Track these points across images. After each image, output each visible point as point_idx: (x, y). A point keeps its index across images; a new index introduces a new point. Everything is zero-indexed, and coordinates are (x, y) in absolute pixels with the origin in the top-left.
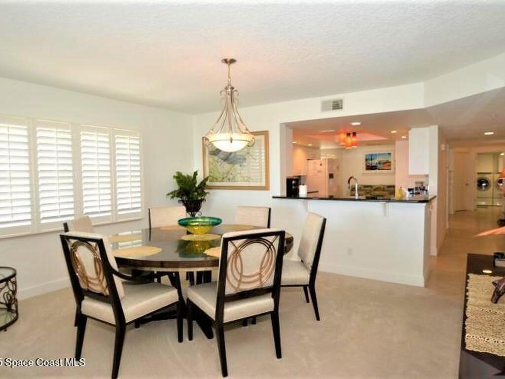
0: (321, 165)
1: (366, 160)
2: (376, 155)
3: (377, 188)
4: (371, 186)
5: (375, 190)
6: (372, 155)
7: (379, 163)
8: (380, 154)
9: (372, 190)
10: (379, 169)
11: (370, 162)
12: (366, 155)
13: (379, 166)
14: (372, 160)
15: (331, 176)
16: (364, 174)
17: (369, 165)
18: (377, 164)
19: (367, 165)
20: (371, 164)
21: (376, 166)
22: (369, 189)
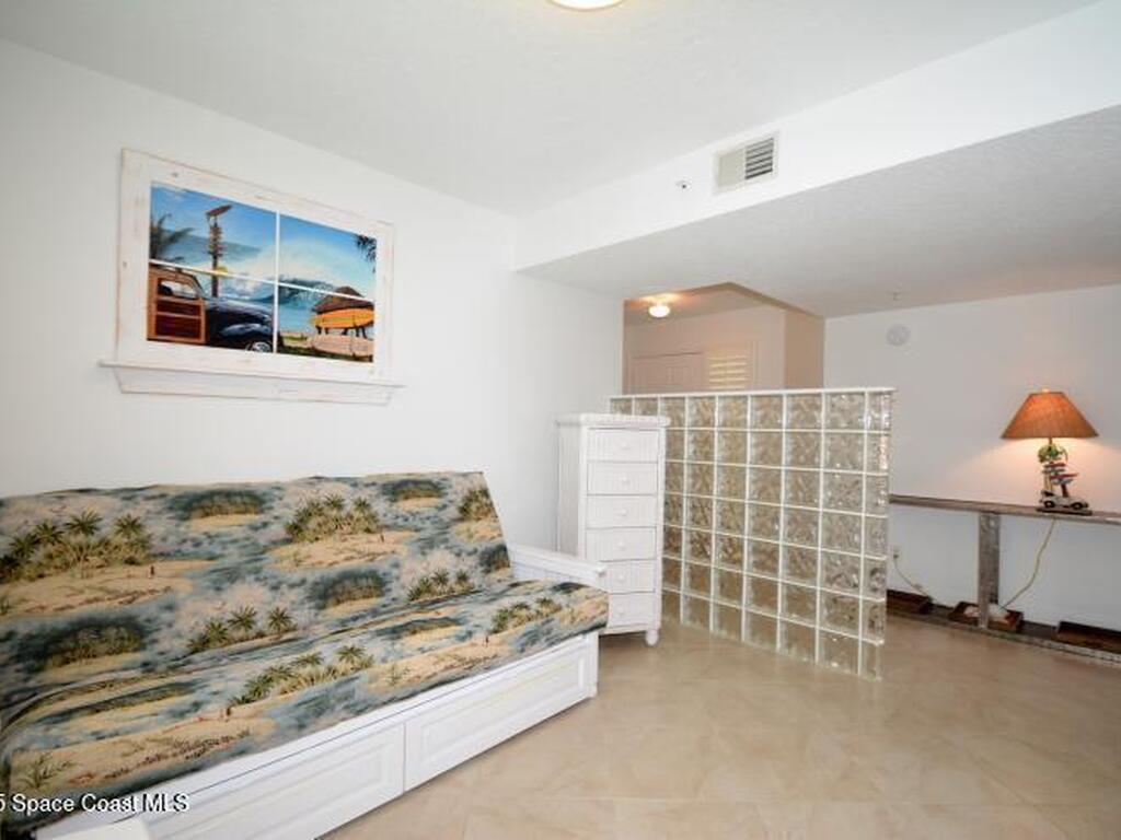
1: (159, 242)
7: (288, 296)
11: (200, 267)
14: (216, 249)
17: (191, 291)
18: (270, 300)
19: (167, 291)
20: (208, 291)
21: (261, 321)
22: (231, 524)
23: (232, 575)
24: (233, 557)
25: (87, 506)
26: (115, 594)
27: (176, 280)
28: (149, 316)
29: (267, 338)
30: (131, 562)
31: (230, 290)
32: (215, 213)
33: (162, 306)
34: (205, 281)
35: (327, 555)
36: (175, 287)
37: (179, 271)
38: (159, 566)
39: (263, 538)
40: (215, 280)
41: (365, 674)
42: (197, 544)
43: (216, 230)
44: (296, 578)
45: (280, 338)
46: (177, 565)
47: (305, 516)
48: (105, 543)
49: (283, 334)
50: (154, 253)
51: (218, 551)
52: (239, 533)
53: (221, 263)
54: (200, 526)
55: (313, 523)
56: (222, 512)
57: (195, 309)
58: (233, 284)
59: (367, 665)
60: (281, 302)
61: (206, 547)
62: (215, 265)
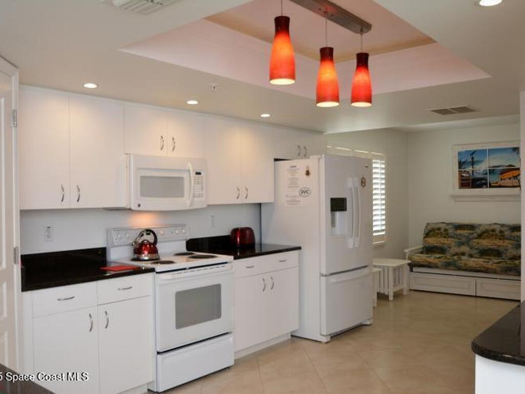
0: (308, 173)
1: (461, 164)
2: (483, 152)
3: (487, 231)
4: (472, 227)
5: (480, 236)
6: (473, 153)
7: (492, 171)
8: (492, 151)
9: (475, 235)
10: (491, 186)
11: (470, 169)
12: (460, 154)
13: (490, 178)
14: (473, 163)
15: (338, 205)
16: (454, 197)
17: (468, 175)
18: (486, 174)
19: (462, 176)
20: (471, 174)
21: (484, 180)
22: (465, 232)
23: (463, 244)
24: (464, 240)
25: (438, 226)
26: (441, 243)
27: (464, 173)
28: (459, 183)
29: (486, 184)
30: (444, 237)
31: (476, 173)
32: (472, 154)
33: (462, 180)
34: (471, 172)
35: (486, 243)
36: (464, 175)
37: (465, 171)
38: (449, 239)
39: (471, 236)
40: (473, 171)
41: (459, 262)
42: (457, 235)
43: (473, 158)
44: (476, 247)
45: (490, 184)
46: (452, 239)
47: (483, 233)
48: (441, 233)
49: (491, 182)
50: (460, 167)
51: (461, 238)
52: (466, 235)
53: (474, 167)
54: (459, 232)
55: (485, 235)
56: (464, 229)
57: (469, 180)
58: (478, 171)
59: (461, 260)
60: (490, 173)
61: (459, 237)
62: (473, 168)
